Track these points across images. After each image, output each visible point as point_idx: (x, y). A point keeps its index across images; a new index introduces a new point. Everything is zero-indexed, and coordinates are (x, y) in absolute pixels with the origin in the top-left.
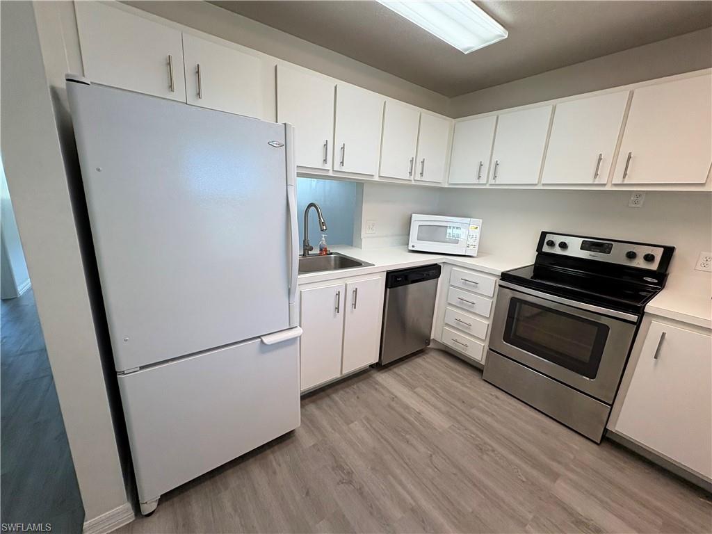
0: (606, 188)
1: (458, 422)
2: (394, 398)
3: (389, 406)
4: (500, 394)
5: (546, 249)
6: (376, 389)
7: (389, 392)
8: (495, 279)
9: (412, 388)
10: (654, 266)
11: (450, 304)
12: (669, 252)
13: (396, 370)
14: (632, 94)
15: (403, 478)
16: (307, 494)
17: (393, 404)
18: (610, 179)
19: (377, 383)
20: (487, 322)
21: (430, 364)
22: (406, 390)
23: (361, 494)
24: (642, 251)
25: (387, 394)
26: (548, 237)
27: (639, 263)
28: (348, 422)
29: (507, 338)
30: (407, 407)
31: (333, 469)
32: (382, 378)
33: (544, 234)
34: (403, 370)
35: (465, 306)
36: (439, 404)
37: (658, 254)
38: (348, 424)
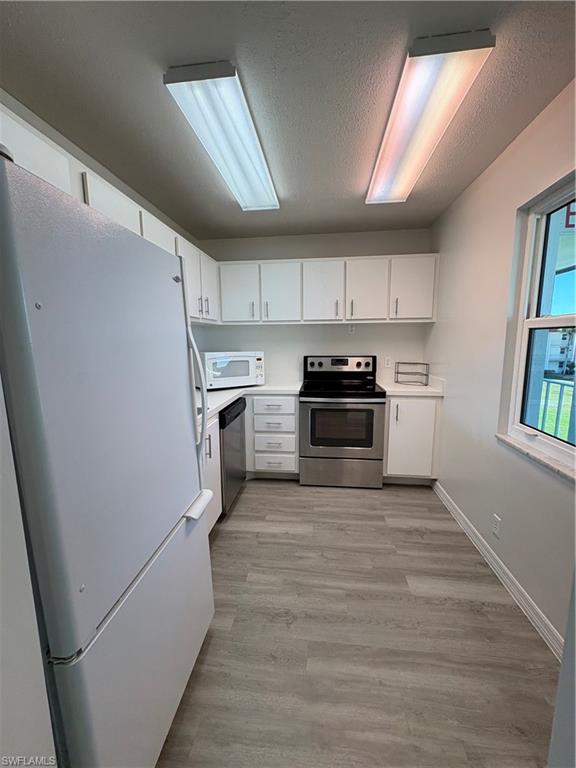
0: (344, 322)
1: (315, 522)
2: (258, 535)
3: (259, 543)
4: (319, 489)
5: (309, 369)
6: (236, 538)
7: (247, 533)
8: (293, 398)
9: (262, 519)
10: (370, 369)
11: (257, 432)
12: (374, 358)
13: (234, 513)
14: (345, 264)
15: (322, 583)
16: (274, 658)
17: (261, 540)
18: (344, 317)
19: (231, 532)
20: (294, 436)
21: (253, 493)
22: (261, 524)
23: (311, 617)
24: (362, 361)
25: (249, 536)
26: (310, 360)
27: (362, 369)
28: (243, 578)
29: (315, 442)
30: (274, 536)
31: (271, 621)
32: (230, 526)
33: (306, 358)
34: (241, 509)
35: (273, 429)
36: (294, 519)
37: (370, 360)
38: (245, 581)
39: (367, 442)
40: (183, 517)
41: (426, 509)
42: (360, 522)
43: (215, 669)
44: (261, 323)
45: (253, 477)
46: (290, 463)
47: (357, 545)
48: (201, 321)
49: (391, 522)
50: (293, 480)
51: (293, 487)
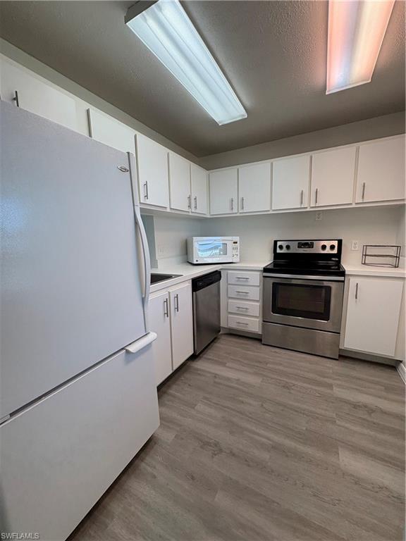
0: (308, 210)
1: (265, 376)
2: (216, 376)
3: (215, 382)
4: (277, 350)
5: (278, 251)
6: (199, 374)
7: (209, 372)
8: (259, 273)
9: (224, 364)
10: (335, 251)
11: (230, 298)
12: (340, 242)
13: (205, 356)
14: (311, 157)
15: (254, 428)
16: (193, 478)
17: (217, 380)
18: (308, 205)
19: (197, 370)
20: (258, 304)
21: (224, 345)
22: (221, 368)
23: (234, 455)
24: (328, 244)
25: (209, 375)
26: (279, 244)
27: (328, 251)
28: (193, 406)
29: (276, 309)
30: (228, 379)
31: (201, 447)
32: (198, 365)
33: (276, 242)
34: (210, 354)
35: (243, 296)
36: (245, 369)
37: (336, 243)
38: (194, 408)
39: (325, 316)
40: (123, 349)
41: (383, 388)
42: (305, 385)
43: (149, 469)
44: (238, 215)
45: (227, 332)
46: (254, 325)
47: (296, 404)
48: (190, 214)
49: (339, 392)
50: (257, 339)
51: (258, 345)
